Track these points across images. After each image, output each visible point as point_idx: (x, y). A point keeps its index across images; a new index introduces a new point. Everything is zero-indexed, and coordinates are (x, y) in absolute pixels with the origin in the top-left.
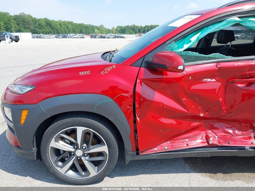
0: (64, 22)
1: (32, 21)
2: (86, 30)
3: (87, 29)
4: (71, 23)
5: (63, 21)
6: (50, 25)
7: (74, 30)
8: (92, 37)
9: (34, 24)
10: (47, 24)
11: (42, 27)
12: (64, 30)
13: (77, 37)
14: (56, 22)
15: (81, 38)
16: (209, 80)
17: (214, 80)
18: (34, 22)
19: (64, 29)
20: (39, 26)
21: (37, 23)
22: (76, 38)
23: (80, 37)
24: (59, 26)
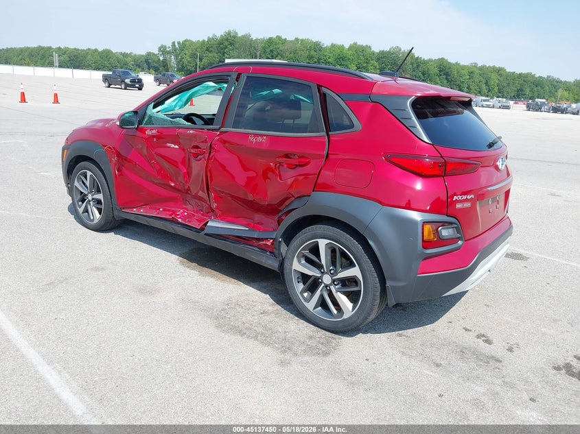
0: (482, 68)
1: (412, 64)
2: (535, 89)
3: (539, 88)
4: (499, 71)
5: (479, 65)
6: (447, 74)
7: (504, 87)
8: (529, 108)
9: (414, 71)
10: (440, 71)
11: (429, 76)
12: (476, 87)
13: (492, 104)
14: (464, 67)
15: (500, 108)
16: (173, 146)
17: (177, 147)
18: (415, 65)
19: (477, 85)
20: (423, 74)
21: (420, 69)
22: (488, 106)
23: (500, 105)
24: (468, 77)
